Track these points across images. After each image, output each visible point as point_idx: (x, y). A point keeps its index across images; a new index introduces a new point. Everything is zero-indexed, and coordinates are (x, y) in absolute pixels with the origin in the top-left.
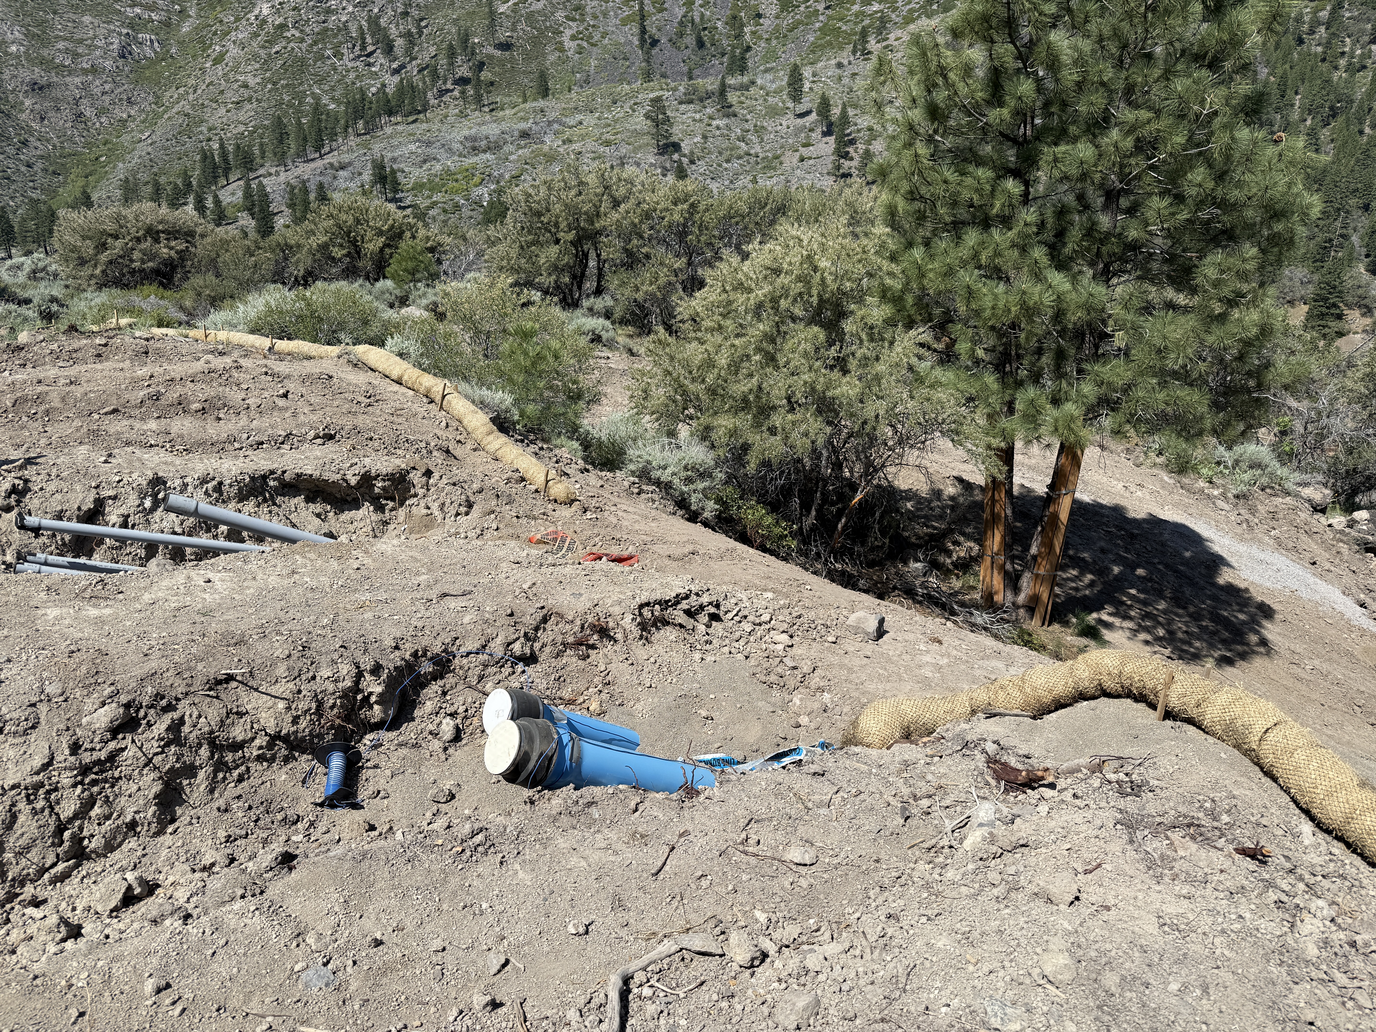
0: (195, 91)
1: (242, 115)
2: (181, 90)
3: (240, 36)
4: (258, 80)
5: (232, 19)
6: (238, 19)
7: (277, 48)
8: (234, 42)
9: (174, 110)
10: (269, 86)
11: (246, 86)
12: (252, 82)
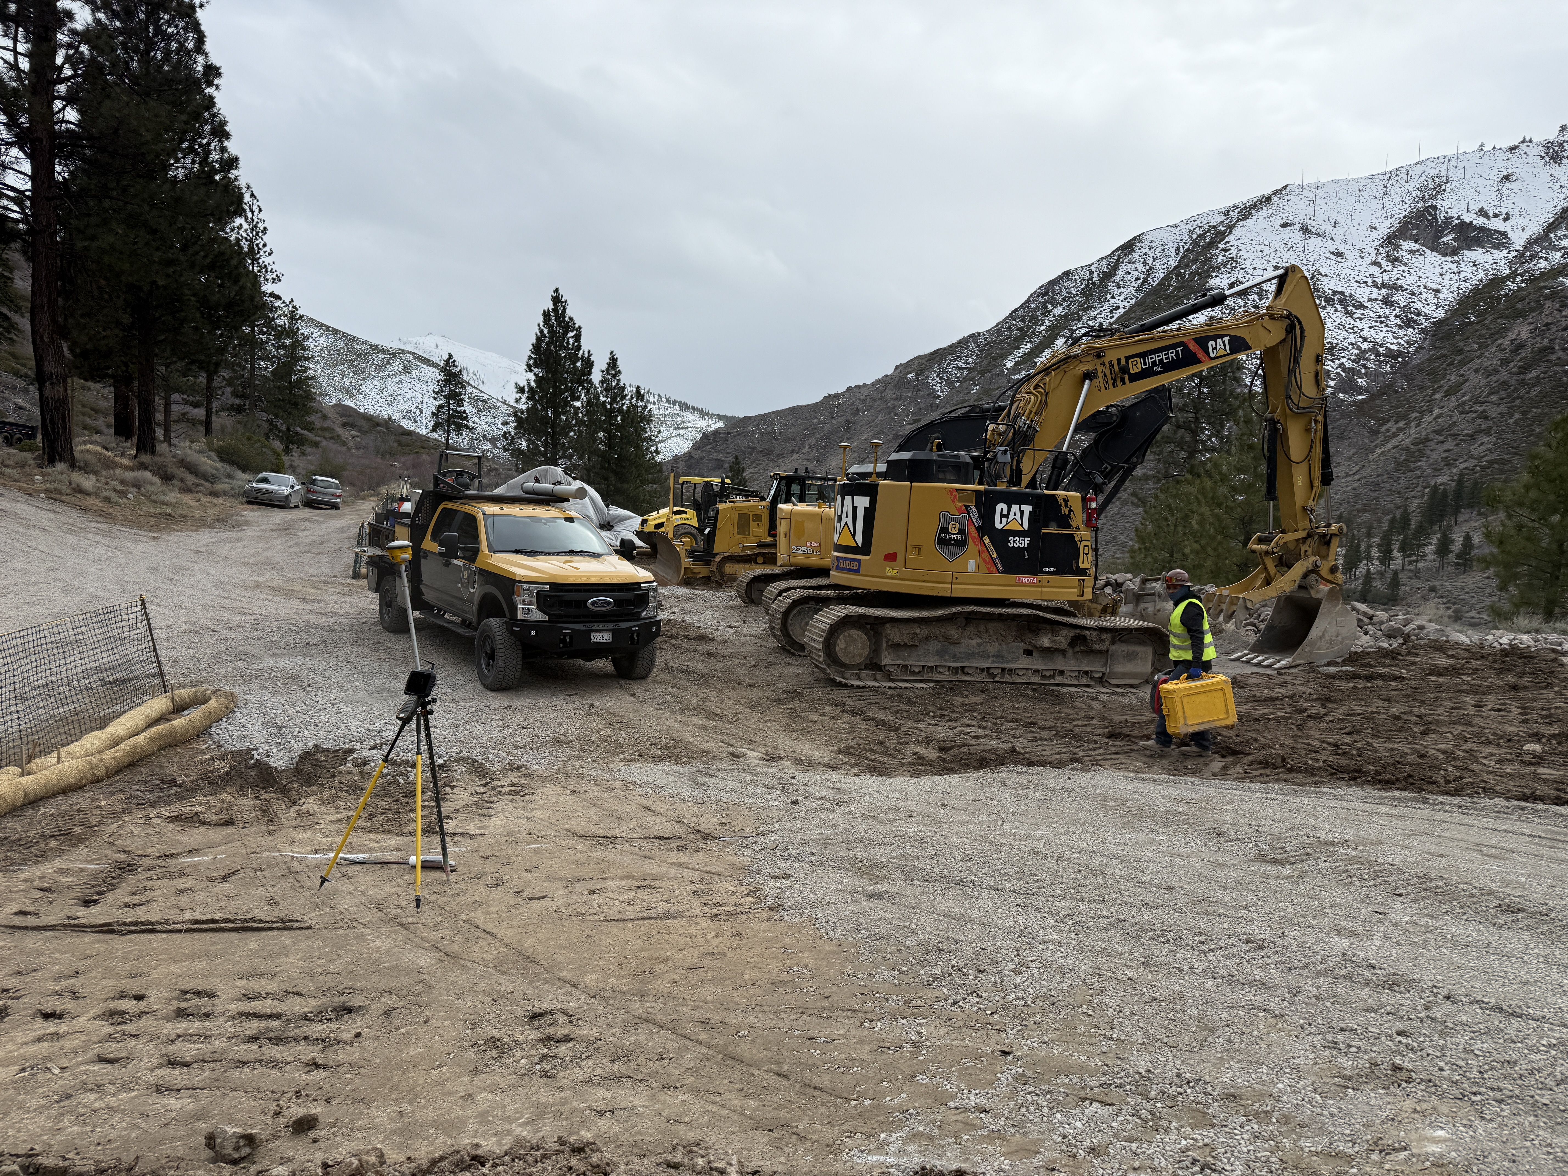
0: (1418, 425)
1: (1476, 449)
2: (1401, 424)
3: (1486, 364)
4: (1503, 408)
5: (1475, 346)
6: (1483, 346)
7: (1534, 374)
8: (1476, 371)
9: (1389, 446)
10: (1517, 416)
11: (1484, 416)
12: (1493, 411)
